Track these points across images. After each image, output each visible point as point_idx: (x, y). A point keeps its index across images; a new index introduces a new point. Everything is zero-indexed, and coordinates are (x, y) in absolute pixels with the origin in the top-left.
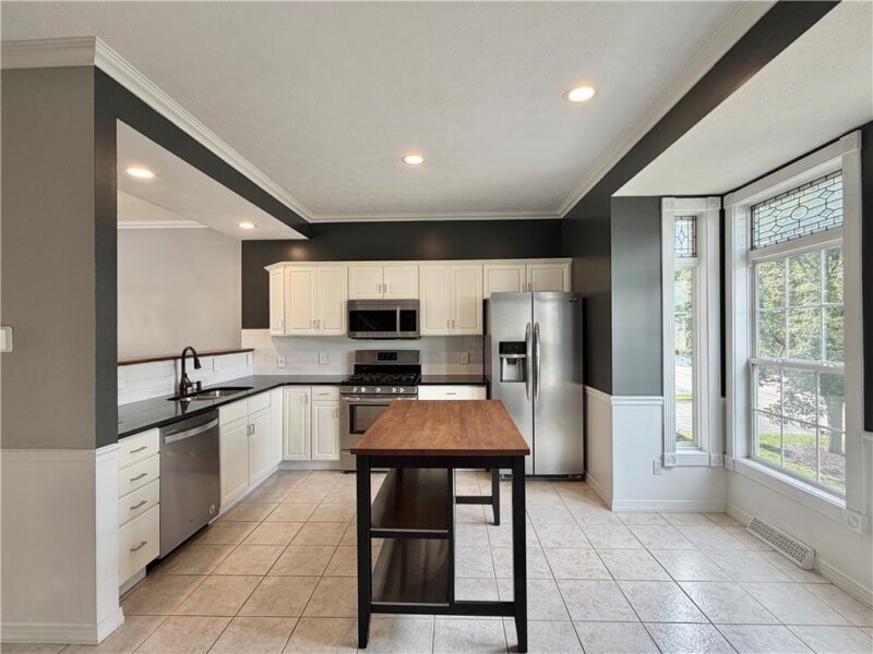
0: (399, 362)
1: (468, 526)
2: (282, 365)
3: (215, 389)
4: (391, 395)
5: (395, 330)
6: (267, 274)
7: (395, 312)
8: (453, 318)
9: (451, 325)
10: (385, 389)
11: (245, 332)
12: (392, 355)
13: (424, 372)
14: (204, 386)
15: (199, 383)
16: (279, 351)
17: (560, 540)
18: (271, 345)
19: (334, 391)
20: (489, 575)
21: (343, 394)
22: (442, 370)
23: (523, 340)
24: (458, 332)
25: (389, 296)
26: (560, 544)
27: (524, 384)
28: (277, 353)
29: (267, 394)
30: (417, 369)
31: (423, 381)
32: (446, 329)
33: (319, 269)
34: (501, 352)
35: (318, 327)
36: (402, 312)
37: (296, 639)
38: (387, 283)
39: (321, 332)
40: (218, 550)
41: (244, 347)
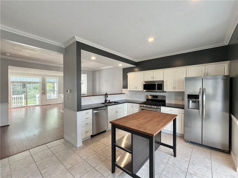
0: (159, 98)
1: (164, 153)
2: (130, 97)
3: (112, 102)
4: (152, 108)
5: (156, 90)
6: (127, 75)
7: (156, 84)
8: (175, 86)
9: (174, 88)
10: (151, 106)
11: (123, 89)
12: (156, 97)
13: (167, 102)
14: (111, 101)
15: (109, 100)
16: (130, 94)
17: (198, 172)
18: (128, 92)
19: (138, 105)
20: (159, 172)
21: (140, 106)
22: (173, 102)
23: (198, 94)
24: (177, 90)
25: (154, 80)
26: (196, 174)
27: (198, 110)
28: (129, 95)
29: (122, 104)
30: (164, 101)
31: (166, 106)
32: (172, 89)
33: (137, 73)
34: (188, 98)
35: (137, 89)
36: (158, 84)
37: (103, 163)
38: (154, 76)
39: (137, 90)
40: (104, 137)
41: (123, 93)
